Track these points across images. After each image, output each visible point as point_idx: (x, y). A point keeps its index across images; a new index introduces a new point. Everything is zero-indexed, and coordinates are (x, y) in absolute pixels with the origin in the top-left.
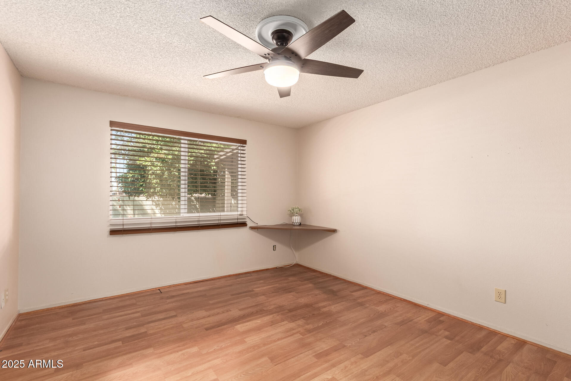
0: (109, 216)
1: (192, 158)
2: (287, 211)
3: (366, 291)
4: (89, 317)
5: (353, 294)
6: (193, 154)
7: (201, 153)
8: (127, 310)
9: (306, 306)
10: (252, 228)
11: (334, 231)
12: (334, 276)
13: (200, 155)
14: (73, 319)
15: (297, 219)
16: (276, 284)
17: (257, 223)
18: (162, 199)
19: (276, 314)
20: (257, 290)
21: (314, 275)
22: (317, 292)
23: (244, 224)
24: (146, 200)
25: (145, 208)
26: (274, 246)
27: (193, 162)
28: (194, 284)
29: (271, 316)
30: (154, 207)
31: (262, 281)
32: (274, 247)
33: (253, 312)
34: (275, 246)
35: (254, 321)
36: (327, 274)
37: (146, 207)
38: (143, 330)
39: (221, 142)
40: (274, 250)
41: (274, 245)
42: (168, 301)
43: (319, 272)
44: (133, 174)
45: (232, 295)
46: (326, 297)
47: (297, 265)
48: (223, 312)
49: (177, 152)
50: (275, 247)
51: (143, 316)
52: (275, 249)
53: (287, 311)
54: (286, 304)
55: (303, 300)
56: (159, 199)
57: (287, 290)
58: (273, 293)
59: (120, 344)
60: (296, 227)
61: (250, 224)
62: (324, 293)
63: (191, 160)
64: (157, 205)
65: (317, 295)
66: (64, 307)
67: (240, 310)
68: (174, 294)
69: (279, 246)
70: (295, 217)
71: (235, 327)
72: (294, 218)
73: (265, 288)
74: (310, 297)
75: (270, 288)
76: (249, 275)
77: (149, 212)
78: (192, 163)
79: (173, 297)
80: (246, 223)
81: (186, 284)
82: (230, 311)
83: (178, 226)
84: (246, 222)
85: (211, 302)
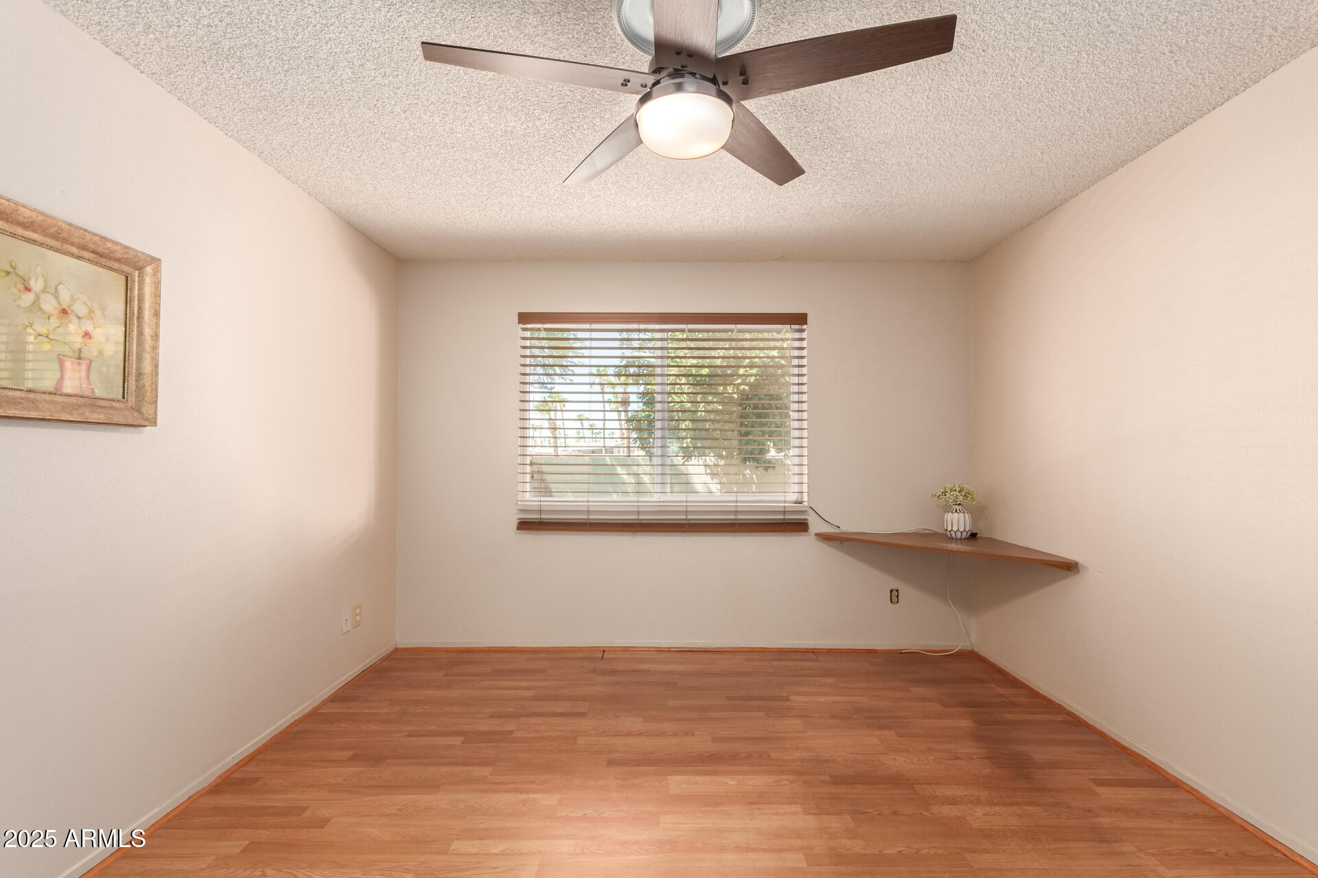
0: (517, 495)
1: (754, 371)
2: (930, 494)
3: (1168, 794)
4: (466, 678)
5: (1099, 790)
6: (756, 360)
7: (773, 357)
8: (517, 680)
9: (898, 781)
10: (824, 538)
11: (1069, 567)
12: (1070, 714)
13: (769, 363)
14: (445, 675)
15: (958, 522)
16: (863, 696)
17: (839, 525)
18: (723, 461)
19: (792, 777)
20: (798, 700)
21: (1004, 696)
22: (968, 748)
23: (799, 526)
24: (682, 463)
25: (692, 481)
26: (891, 591)
27: (755, 380)
28: (678, 655)
29: (770, 779)
30: (708, 479)
31: (830, 680)
32: (894, 596)
33: (738, 755)
34: (897, 591)
35: (720, 779)
36: (1050, 701)
37: (695, 479)
38: (510, 726)
39: (739, 326)
40: (891, 602)
41: (895, 587)
42: (599, 679)
43: (1030, 689)
44: (647, 413)
45: (728, 698)
46: (986, 771)
47: (971, 656)
48: (675, 734)
49: (720, 360)
50: (895, 593)
51: (536, 698)
52: (895, 599)
53: (827, 778)
54: (840, 760)
55: (899, 763)
56: (717, 461)
57: (876, 720)
58: (833, 717)
59: (457, 741)
60: (953, 546)
61: (816, 526)
62: (989, 758)
63: (751, 375)
64: (713, 475)
65: (957, 758)
66: (450, 651)
67: (714, 740)
68: (620, 666)
69: (906, 591)
70: (950, 514)
71: (669, 777)
72: (949, 516)
73: (822, 699)
74: (931, 758)
75: (836, 702)
76: (813, 656)
77: (700, 488)
78: (752, 381)
79: (615, 672)
80: (807, 523)
81: (660, 650)
82: (693, 735)
83: (643, 522)
84: (807, 520)
85: (671, 703)
